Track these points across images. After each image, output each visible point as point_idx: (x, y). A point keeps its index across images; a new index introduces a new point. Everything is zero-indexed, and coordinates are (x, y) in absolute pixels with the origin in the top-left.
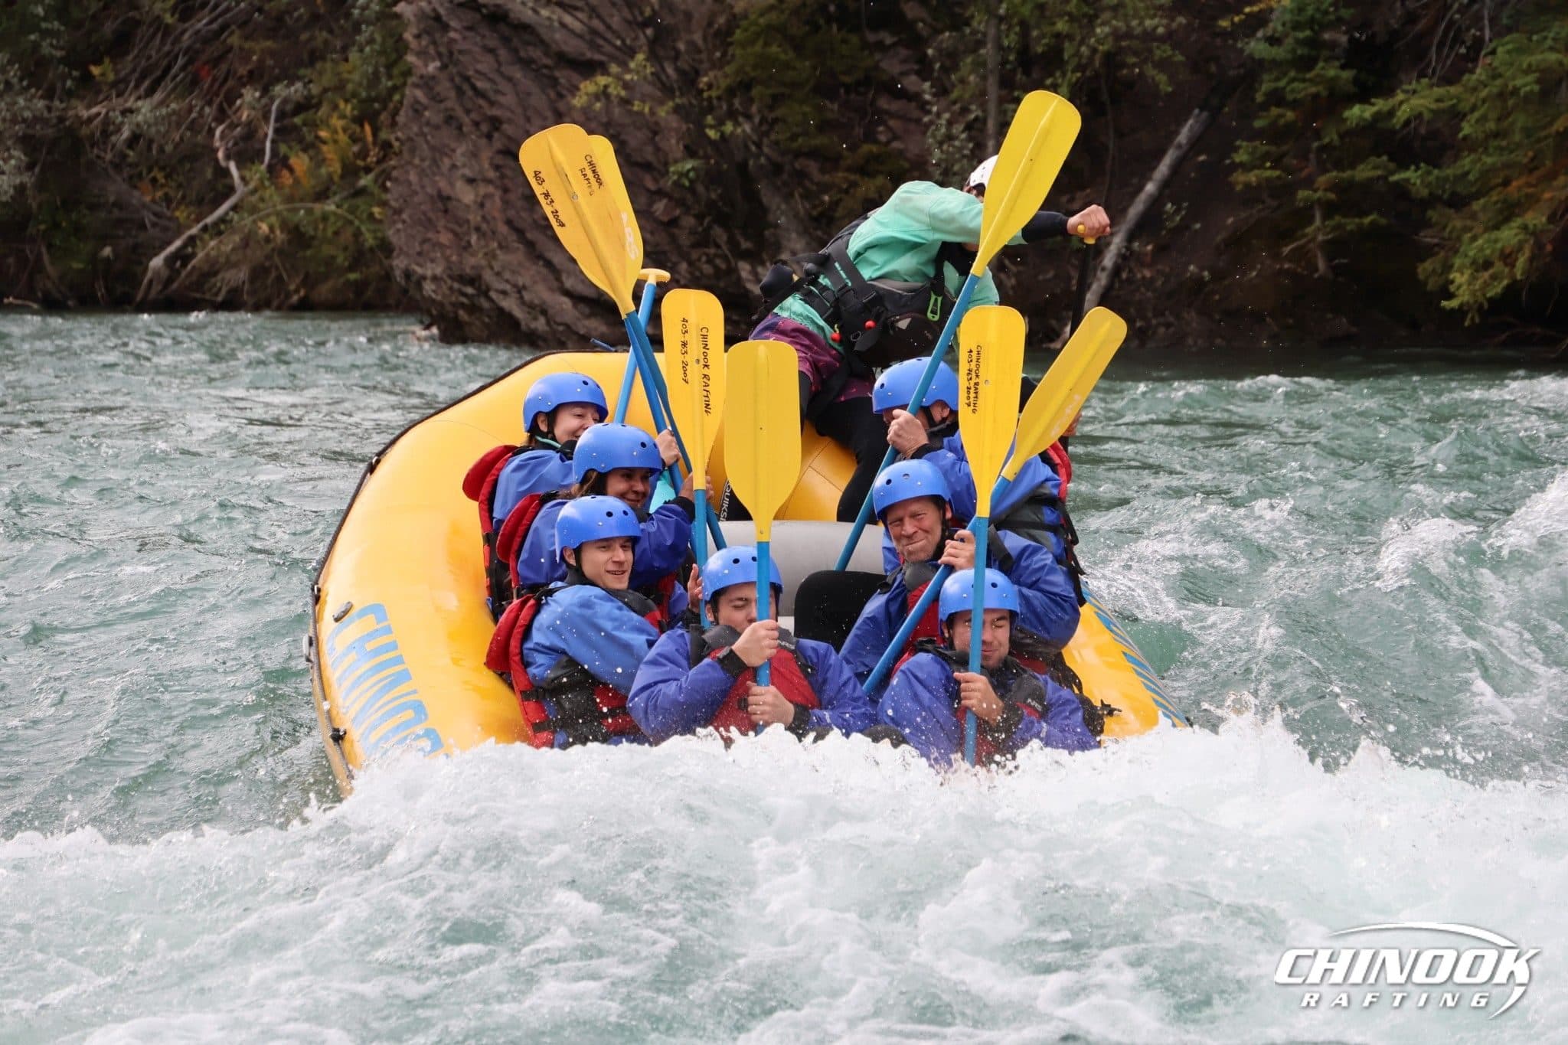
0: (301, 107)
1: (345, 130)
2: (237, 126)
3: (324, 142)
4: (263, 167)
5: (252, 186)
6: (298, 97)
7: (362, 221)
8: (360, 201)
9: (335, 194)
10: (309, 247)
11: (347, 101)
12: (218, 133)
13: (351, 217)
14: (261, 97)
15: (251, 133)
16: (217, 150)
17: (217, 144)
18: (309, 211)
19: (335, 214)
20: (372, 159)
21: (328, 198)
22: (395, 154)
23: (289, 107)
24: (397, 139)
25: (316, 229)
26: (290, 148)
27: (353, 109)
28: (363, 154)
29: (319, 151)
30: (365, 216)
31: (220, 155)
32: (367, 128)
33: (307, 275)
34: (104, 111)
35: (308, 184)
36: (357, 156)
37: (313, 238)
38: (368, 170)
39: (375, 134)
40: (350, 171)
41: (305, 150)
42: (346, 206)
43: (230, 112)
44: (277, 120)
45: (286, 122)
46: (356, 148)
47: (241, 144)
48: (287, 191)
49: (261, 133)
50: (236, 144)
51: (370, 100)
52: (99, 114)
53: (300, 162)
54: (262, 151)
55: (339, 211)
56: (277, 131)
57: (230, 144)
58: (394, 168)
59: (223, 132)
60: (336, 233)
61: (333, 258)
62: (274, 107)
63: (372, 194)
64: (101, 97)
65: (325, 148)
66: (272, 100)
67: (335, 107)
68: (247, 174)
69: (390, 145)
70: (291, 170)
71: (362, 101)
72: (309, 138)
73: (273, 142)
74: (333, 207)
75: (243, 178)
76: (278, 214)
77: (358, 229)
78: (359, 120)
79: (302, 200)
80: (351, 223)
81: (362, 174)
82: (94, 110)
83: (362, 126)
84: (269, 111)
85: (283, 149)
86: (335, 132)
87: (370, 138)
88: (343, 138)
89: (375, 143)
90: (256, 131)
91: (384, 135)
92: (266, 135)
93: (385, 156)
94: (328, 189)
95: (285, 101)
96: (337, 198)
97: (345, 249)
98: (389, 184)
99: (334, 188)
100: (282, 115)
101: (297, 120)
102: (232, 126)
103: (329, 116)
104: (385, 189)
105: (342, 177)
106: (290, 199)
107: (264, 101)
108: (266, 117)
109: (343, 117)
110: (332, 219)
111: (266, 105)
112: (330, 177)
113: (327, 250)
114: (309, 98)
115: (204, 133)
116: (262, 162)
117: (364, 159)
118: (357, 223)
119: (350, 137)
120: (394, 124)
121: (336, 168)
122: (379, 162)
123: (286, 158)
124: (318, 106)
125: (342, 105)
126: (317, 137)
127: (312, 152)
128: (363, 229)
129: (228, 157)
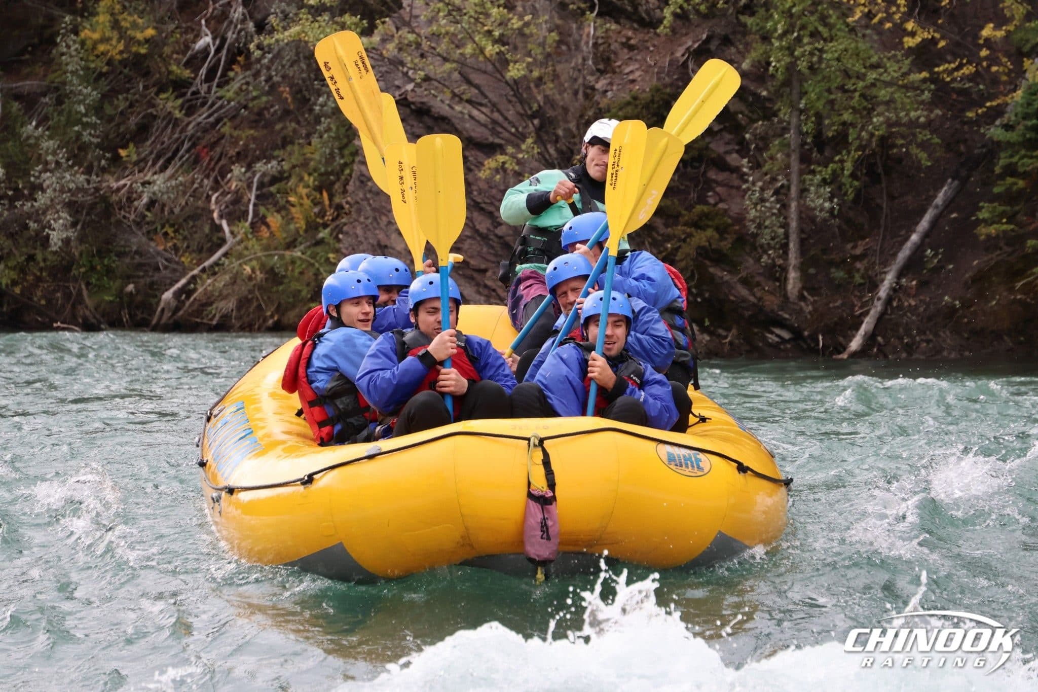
0: (275, 180)
1: (308, 196)
2: (229, 193)
3: (293, 206)
4: (247, 224)
5: (239, 238)
6: (274, 172)
7: (321, 264)
8: (318, 249)
9: (301, 244)
10: (281, 283)
11: (310, 174)
12: (213, 199)
13: (312, 261)
14: (246, 172)
15: (238, 199)
16: (213, 211)
17: (213, 207)
18: (282, 257)
19: (300, 258)
20: (328, 217)
21: (295, 247)
22: (346, 213)
23: (266, 179)
24: (347, 203)
25: (286, 270)
26: (267, 209)
27: (315, 180)
28: (322, 214)
29: (288, 212)
30: (323, 260)
31: (215, 215)
32: (325, 195)
33: (279, 305)
34: (129, 183)
35: (281, 236)
36: (317, 215)
37: (284, 277)
38: (325, 226)
39: (330, 200)
40: (312, 227)
41: (278, 211)
42: (309, 253)
43: (222, 183)
44: (257, 189)
45: (265, 190)
46: (316, 210)
47: (231, 207)
48: (264, 241)
49: (245, 199)
50: (227, 207)
51: (327, 174)
52: (125, 185)
53: (275, 220)
54: (247, 212)
55: (304, 257)
56: (257, 197)
57: (223, 207)
58: (345, 224)
59: (217, 198)
60: (301, 273)
61: (300, 291)
62: (256, 180)
63: (328, 244)
64: (127, 173)
65: (293, 210)
66: (254, 174)
67: (301, 179)
68: (235, 229)
69: (343, 208)
70: (268, 226)
71: (321, 175)
72: (282, 202)
73: (255, 205)
74: (299, 254)
75: (232, 233)
76: (258, 259)
77: (318, 269)
78: (319, 189)
79: (276, 249)
80: (312, 265)
81: (321, 229)
82: (122, 182)
83: (321, 193)
84: (252, 182)
85: (262, 210)
86: (301, 197)
87: (327, 202)
88: (307, 202)
89: (330, 206)
90: (242, 197)
91: (337, 200)
92: (250, 200)
93: (338, 216)
94: (295, 240)
95: (264, 175)
96: (302, 247)
97: (308, 285)
98: (341, 236)
99: (300, 239)
100: (261, 185)
101: (273, 189)
102: (224, 194)
103: (297, 186)
104: (339, 240)
105: (306, 231)
106: (267, 248)
107: (249, 174)
108: (249, 187)
109: (307, 186)
110: (299, 262)
111: (250, 178)
112: (297, 230)
113: (295, 286)
114: (281, 172)
115: (203, 198)
116: (247, 220)
117: (323, 217)
118: (317, 265)
119: (312, 201)
120: (345, 192)
121: (302, 224)
122: (333, 220)
123: (264, 217)
124: (288, 178)
125: (306, 177)
126: (288, 202)
127: (283, 213)
128: (322, 270)
129: (221, 217)
